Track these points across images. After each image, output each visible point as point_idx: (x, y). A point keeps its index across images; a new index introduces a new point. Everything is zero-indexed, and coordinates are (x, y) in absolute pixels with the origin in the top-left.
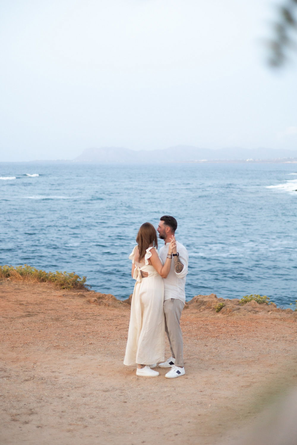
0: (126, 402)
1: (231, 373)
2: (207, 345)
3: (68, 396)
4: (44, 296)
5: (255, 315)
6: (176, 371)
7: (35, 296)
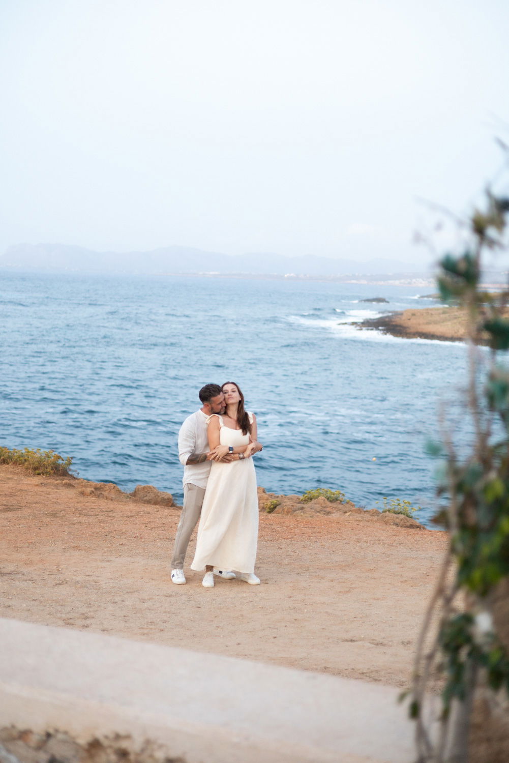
0: (200, 607)
2: (282, 547)
3: (123, 601)
5: (326, 517)
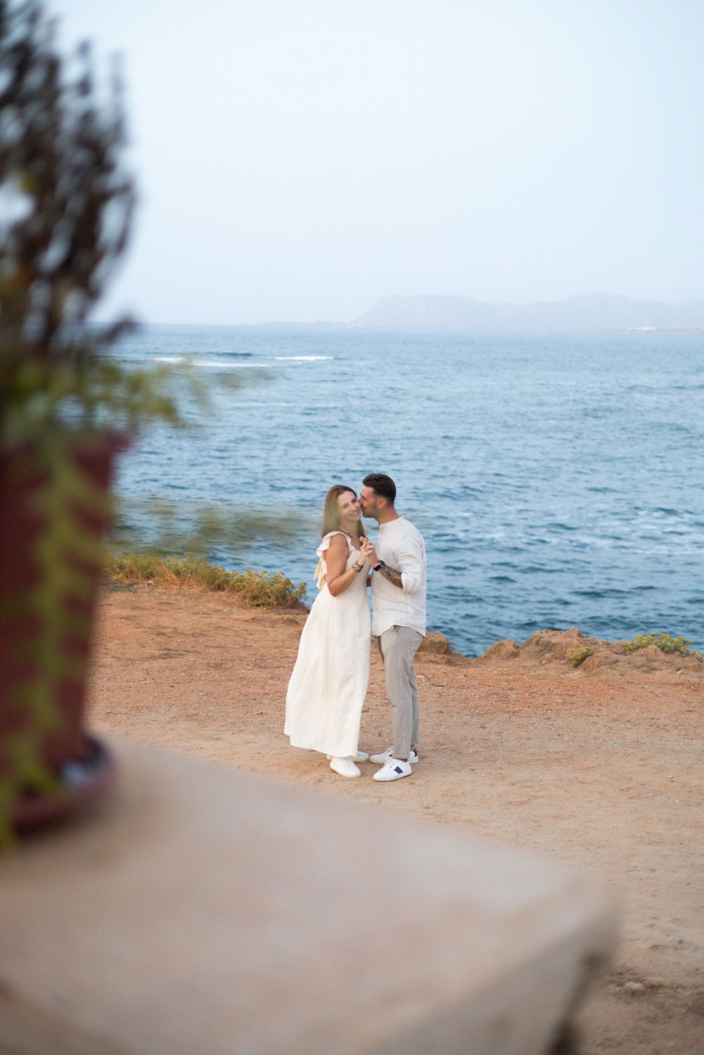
1: (503, 779)
4: (214, 619)
6: (394, 767)
7: (196, 618)
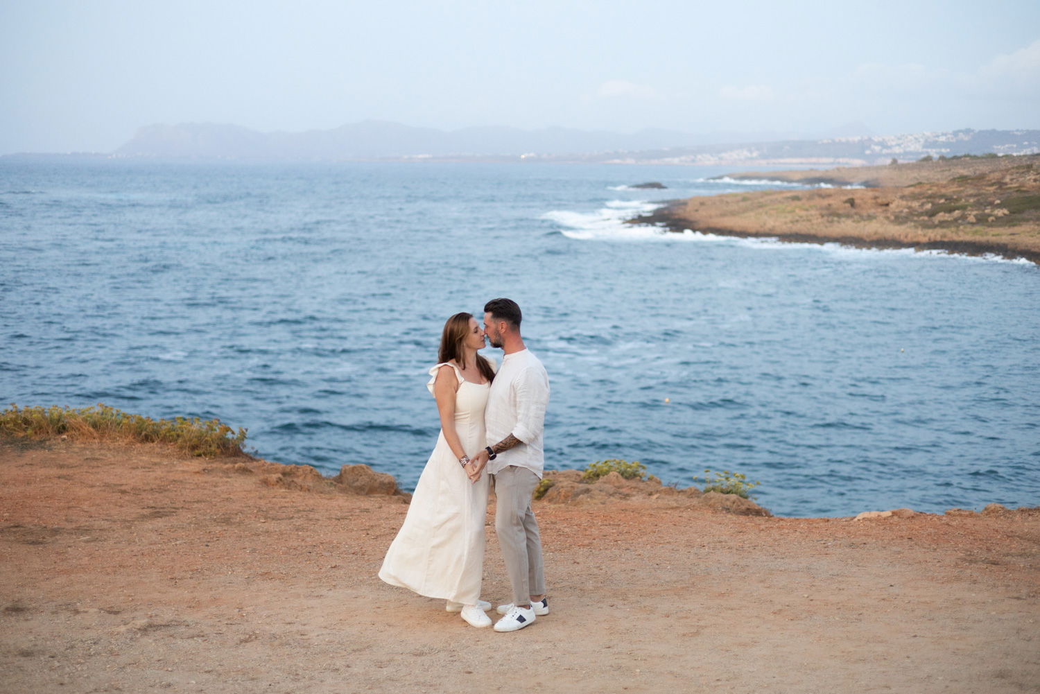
1: (652, 611)
5: (624, 502)
6: (517, 616)
